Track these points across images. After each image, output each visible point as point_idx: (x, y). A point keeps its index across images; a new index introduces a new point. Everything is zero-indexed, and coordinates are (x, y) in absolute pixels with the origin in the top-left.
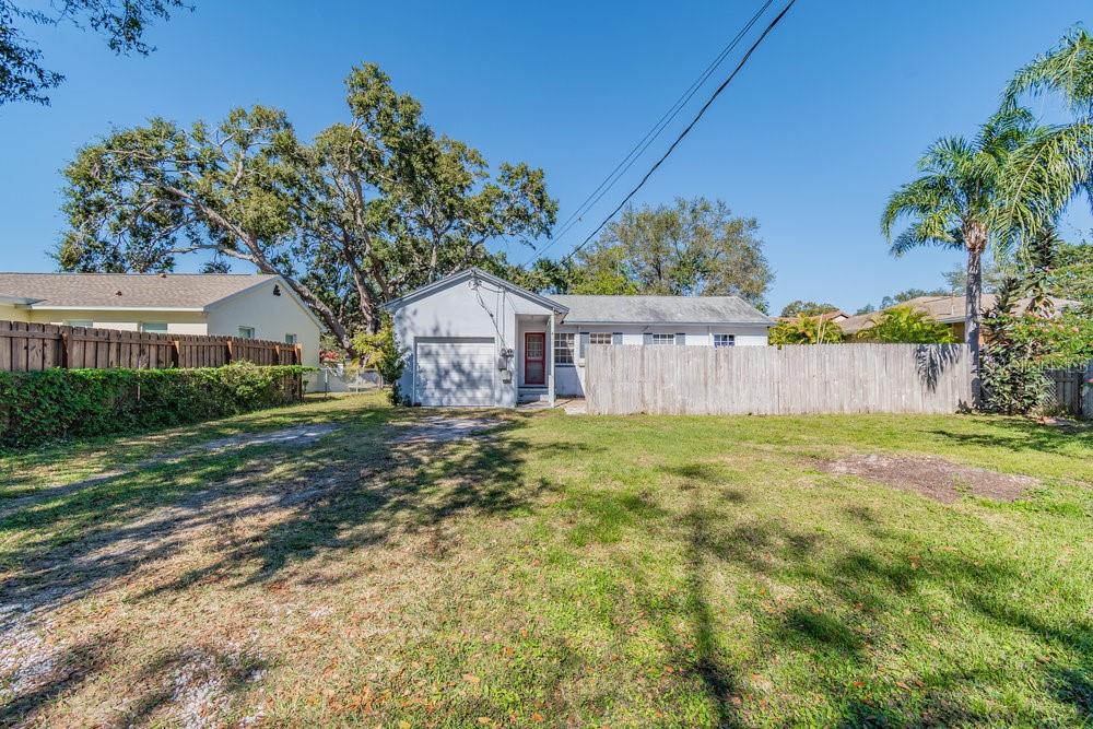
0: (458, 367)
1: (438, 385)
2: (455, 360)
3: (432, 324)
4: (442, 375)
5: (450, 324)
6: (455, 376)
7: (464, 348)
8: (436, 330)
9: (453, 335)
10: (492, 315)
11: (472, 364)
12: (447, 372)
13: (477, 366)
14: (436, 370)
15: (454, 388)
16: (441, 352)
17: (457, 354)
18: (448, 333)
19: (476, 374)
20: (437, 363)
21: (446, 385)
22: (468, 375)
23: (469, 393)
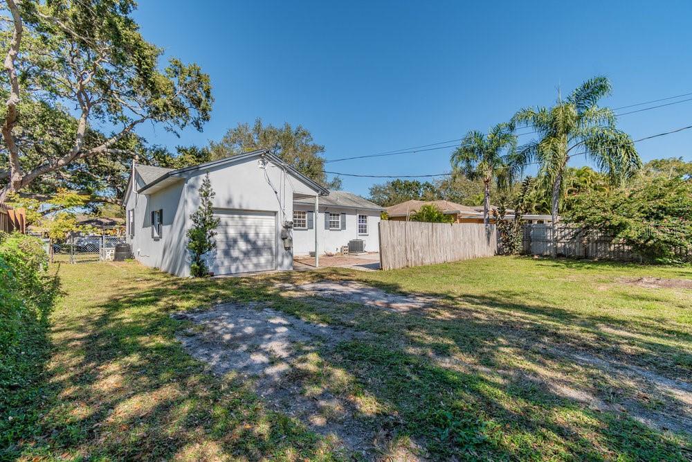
0: (245, 236)
1: (227, 253)
2: (243, 230)
3: (227, 197)
4: (231, 244)
5: (241, 197)
6: (242, 245)
7: (250, 220)
8: (229, 202)
9: (244, 207)
10: (276, 193)
11: (257, 234)
12: (235, 241)
13: (261, 236)
14: (225, 240)
15: (241, 256)
16: (230, 223)
17: (244, 225)
18: (240, 206)
19: (260, 243)
20: (226, 233)
21: (235, 253)
22: (254, 244)
23: (255, 260)
